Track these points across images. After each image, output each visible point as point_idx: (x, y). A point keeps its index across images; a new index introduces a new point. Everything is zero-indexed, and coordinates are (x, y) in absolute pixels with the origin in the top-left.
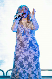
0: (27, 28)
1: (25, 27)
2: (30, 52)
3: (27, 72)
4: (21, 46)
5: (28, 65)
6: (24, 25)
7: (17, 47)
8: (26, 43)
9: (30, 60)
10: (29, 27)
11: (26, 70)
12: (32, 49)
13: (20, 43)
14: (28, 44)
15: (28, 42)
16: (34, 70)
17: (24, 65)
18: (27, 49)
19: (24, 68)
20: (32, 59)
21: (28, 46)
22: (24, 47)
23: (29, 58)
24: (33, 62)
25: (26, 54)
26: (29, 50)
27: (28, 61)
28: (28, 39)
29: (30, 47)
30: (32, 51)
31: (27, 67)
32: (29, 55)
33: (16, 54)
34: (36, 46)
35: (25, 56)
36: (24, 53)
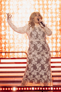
0: (40, 31)
2: (43, 55)
5: (41, 67)
9: (43, 62)
10: (41, 31)
12: (44, 52)
13: (33, 46)
14: (41, 47)
15: (41, 45)
17: (37, 67)
18: (40, 52)
21: (41, 49)
22: (38, 50)
23: (42, 61)
24: (46, 64)
25: (39, 57)
26: (42, 53)
27: (41, 63)
28: (41, 42)
29: (43, 50)
30: (45, 54)
31: (40, 69)
32: (42, 58)
33: (29, 58)
34: (48, 49)
35: (38, 58)
36: (37, 56)
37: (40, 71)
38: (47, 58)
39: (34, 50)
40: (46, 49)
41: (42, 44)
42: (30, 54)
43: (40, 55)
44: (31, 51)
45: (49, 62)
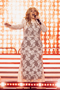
0: (36, 28)
1: (34, 27)
3: (34, 70)
4: (27, 44)
5: (34, 64)
6: (33, 25)
7: (23, 45)
8: (32, 42)
10: (37, 28)
11: (33, 68)
13: (27, 42)
14: (34, 43)
16: (39, 68)
17: (31, 64)
18: (33, 48)
19: (31, 67)
20: (37, 58)
21: (34, 45)
22: (31, 45)
24: (39, 60)
27: (34, 60)
28: (35, 39)
29: (35, 46)
30: (37, 50)
31: (33, 65)
32: (35, 54)
33: (23, 53)
34: (41, 45)
35: (31, 55)
36: (30, 52)
37: (34, 67)
38: (39, 55)
39: (27, 46)
40: (39, 46)
41: (36, 40)
42: (23, 49)
43: (33, 51)
44: (24, 46)
45: (42, 59)
